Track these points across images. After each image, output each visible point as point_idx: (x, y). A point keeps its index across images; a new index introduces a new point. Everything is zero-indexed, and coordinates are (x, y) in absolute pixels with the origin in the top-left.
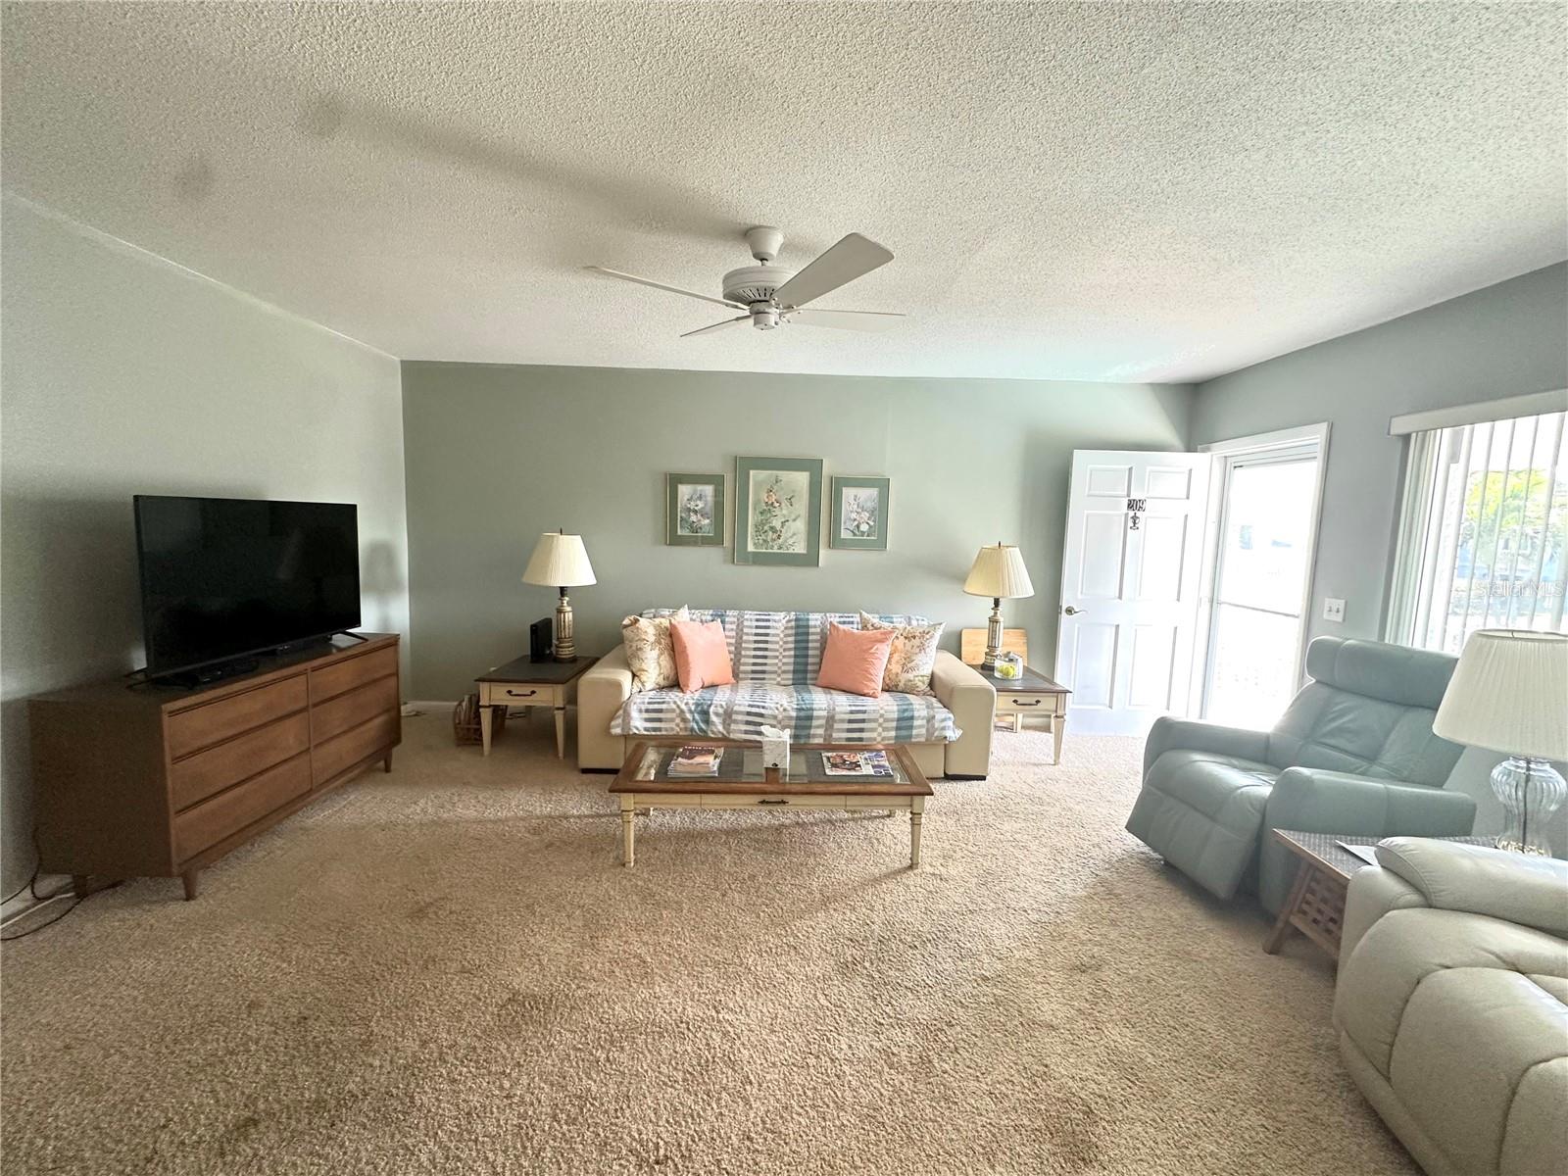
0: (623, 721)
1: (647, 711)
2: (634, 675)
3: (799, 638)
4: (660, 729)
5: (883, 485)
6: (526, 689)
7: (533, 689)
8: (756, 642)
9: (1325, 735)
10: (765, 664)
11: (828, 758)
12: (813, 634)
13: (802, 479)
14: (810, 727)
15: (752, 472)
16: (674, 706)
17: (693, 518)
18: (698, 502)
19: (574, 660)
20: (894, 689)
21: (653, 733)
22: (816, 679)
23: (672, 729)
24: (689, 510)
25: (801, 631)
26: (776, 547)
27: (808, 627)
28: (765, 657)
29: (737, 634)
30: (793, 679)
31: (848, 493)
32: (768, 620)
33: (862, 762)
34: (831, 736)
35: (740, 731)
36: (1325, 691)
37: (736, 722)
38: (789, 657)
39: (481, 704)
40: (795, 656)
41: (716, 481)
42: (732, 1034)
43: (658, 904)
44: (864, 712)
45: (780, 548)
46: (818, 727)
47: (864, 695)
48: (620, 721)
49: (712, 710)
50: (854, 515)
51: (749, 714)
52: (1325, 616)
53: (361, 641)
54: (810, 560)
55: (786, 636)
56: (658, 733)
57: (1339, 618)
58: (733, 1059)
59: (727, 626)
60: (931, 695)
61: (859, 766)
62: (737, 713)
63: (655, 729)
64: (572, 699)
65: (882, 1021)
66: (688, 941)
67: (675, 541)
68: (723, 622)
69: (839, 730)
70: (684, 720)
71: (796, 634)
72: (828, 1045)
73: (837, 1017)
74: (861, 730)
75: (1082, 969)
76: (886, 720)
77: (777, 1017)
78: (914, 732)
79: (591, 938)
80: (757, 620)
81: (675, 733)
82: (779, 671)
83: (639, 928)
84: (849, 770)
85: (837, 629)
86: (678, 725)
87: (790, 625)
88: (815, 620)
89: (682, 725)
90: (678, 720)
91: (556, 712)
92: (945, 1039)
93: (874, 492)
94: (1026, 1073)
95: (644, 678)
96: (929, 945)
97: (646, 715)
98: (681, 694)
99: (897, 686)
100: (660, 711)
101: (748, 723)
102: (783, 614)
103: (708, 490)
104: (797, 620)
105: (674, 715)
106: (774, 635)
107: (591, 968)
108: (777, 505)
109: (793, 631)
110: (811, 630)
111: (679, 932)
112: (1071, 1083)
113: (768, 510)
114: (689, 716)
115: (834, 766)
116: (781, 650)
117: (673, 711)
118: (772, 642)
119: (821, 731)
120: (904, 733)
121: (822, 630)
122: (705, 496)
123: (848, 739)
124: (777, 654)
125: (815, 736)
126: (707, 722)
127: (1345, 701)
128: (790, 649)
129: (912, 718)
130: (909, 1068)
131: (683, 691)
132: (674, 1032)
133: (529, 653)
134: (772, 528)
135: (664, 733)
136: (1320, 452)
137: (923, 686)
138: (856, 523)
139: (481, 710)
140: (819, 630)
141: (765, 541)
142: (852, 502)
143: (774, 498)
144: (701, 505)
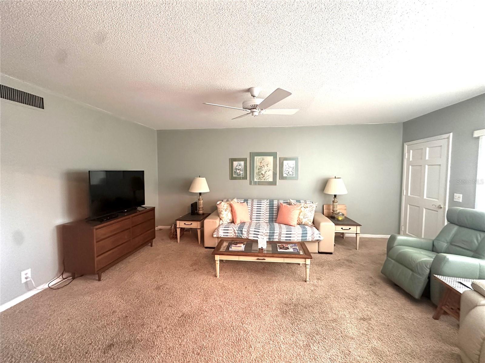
0: (217, 233)
2: (220, 219)
3: (271, 208)
5: (296, 160)
6: (189, 223)
7: (191, 223)
8: (257, 209)
10: (260, 216)
11: (279, 246)
12: (275, 206)
13: (270, 159)
14: (274, 236)
15: (255, 157)
16: (232, 229)
17: (238, 171)
18: (239, 167)
19: (203, 214)
20: (301, 224)
22: (276, 220)
23: (232, 236)
24: (237, 169)
25: (271, 205)
26: (263, 179)
27: (273, 204)
28: (260, 214)
29: (251, 206)
30: (269, 220)
31: (285, 162)
32: (261, 202)
33: (289, 247)
34: (280, 238)
35: (252, 237)
36: (455, 227)
37: (250, 234)
38: (268, 213)
39: (177, 227)
40: (270, 213)
41: (245, 160)
42: (247, 332)
43: (226, 289)
44: (291, 231)
45: (264, 180)
46: (276, 236)
47: (291, 226)
48: (216, 233)
49: (243, 230)
50: (287, 169)
51: (254, 231)
52: (455, 200)
53: (144, 209)
54: (274, 183)
55: (267, 207)
56: (227, 237)
58: (246, 339)
59: (248, 204)
60: (313, 226)
61: (289, 248)
62: (251, 231)
64: (202, 226)
65: (294, 332)
66: (234, 301)
67: (232, 178)
68: (247, 203)
69: (283, 237)
70: (235, 233)
72: (277, 338)
73: (280, 329)
74: (290, 237)
75: (364, 319)
76: (298, 234)
77: (261, 328)
78: (308, 238)
79: (206, 299)
80: (258, 202)
82: (265, 218)
83: (220, 296)
84: (285, 250)
85: (282, 205)
86: (233, 234)
87: (268, 204)
88: (276, 202)
90: (233, 233)
91: (198, 230)
92: (315, 339)
93: (294, 162)
94: (343, 353)
95: (223, 220)
96: (311, 308)
97: (224, 231)
98: (234, 225)
99: (302, 223)
100: (228, 230)
101: (254, 234)
102: (266, 200)
103: (242, 163)
104: (270, 202)
105: (232, 231)
106: (263, 207)
107: (205, 308)
108: (263, 167)
109: (269, 206)
111: (232, 299)
112: (358, 358)
113: (260, 168)
114: (237, 232)
115: (281, 248)
116: (265, 211)
118: (262, 209)
119: (277, 237)
120: (304, 238)
121: (278, 205)
122: (242, 165)
123: (286, 240)
124: (264, 213)
125: (275, 239)
126: (242, 233)
128: (268, 211)
129: (307, 233)
130: (303, 347)
131: (235, 224)
132: (229, 329)
133: (191, 212)
134: (262, 174)
135: (229, 237)
137: (311, 223)
138: (288, 172)
139: (177, 229)
140: (277, 205)
141: (260, 178)
142: (287, 165)
143: (262, 164)
144: (240, 167)
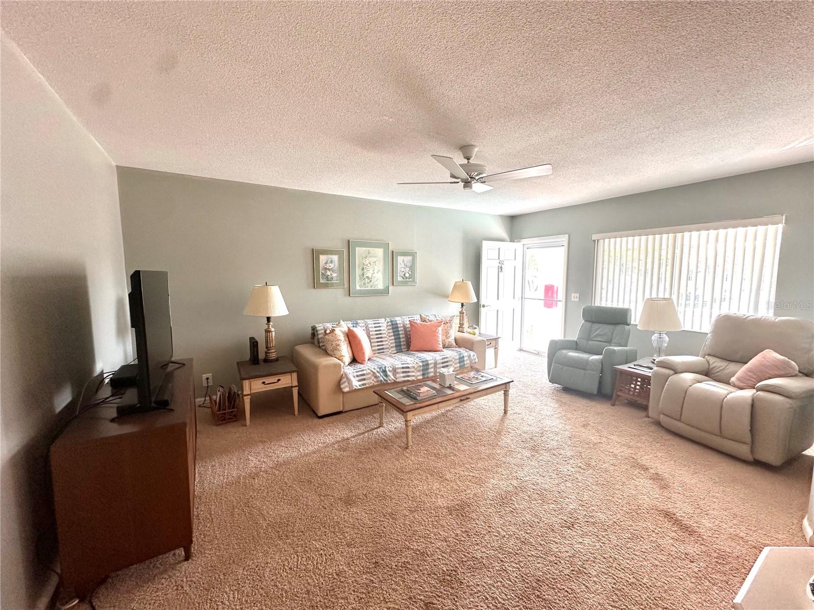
0: (348, 383)
1: (357, 376)
3: (394, 330)
4: (365, 384)
5: (413, 255)
6: (274, 379)
7: (278, 379)
8: (376, 334)
9: (592, 338)
10: (383, 345)
12: (400, 327)
13: (380, 252)
14: (428, 369)
15: (357, 248)
16: (370, 371)
17: (329, 273)
21: (363, 387)
22: (407, 348)
24: (326, 269)
25: (394, 327)
26: (369, 286)
27: (397, 324)
28: (382, 341)
30: (397, 350)
31: (400, 259)
32: (379, 323)
33: (476, 376)
35: (401, 377)
36: (589, 324)
38: (392, 339)
39: (244, 394)
40: (395, 339)
41: (339, 253)
44: (447, 358)
45: (371, 287)
46: (431, 368)
49: (387, 369)
50: (403, 269)
51: (403, 368)
52: (572, 299)
54: (385, 292)
55: (388, 329)
56: (365, 386)
57: (578, 300)
60: (457, 347)
61: (477, 378)
62: (398, 368)
63: (363, 385)
67: (319, 286)
70: (376, 377)
71: (393, 328)
76: (455, 360)
78: (465, 363)
80: (374, 324)
81: (372, 384)
82: (390, 347)
86: (373, 380)
87: (388, 324)
88: (399, 320)
89: (375, 380)
90: (373, 378)
91: (291, 389)
93: (410, 258)
97: (358, 379)
99: (447, 345)
100: (364, 375)
102: (384, 319)
104: (391, 321)
105: (370, 375)
106: (383, 330)
108: (369, 265)
109: (391, 327)
110: (399, 326)
113: (365, 268)
114: (378, 374)
116: (388, 337)
117: (369, 373)
118: (383, 334)
120: (462, 364)
121: (403, 325)
122: (334, 261)
124: (386, 339)
125: (431, 372)
126: (386, 376)
127: (596, 326)
128: (391, 336)
129: (463, 357)
131: (361, 364)
134: (367, 277)
135: (367, 386)
136: (566, 244)
138: (404, 273)
141: (364, 284)
142: (402, 263)
143: (368, 261)
144: (332, 266)
